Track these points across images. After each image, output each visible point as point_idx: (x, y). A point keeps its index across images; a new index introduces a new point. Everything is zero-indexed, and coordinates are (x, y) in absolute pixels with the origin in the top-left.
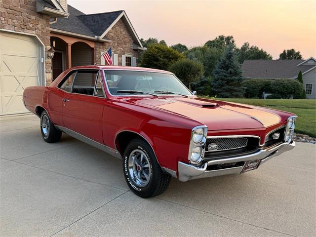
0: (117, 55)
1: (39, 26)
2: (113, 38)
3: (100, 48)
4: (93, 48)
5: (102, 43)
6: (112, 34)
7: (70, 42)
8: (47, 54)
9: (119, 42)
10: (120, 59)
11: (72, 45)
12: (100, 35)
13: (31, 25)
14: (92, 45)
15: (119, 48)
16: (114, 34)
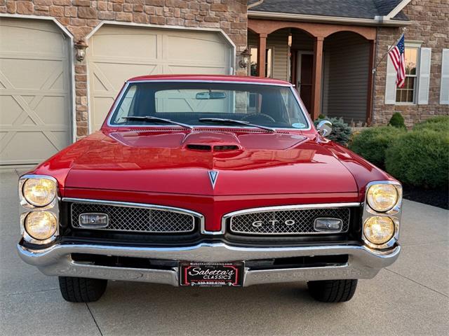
0: (430, 49)
1: (227, 15)
2: (421, 17)
3: (387, 39)
4: (373, 41)
5: (393, 28)
6: (420, 8)
7: (321, 34)
8: (239, 61)
9: (438, 22)
10: (437, 57)
11: (325, 38)
12: (386, 14)
13: (213, 14)
14: (370, 35)
15: (435, 35)
16: (425, 7)
